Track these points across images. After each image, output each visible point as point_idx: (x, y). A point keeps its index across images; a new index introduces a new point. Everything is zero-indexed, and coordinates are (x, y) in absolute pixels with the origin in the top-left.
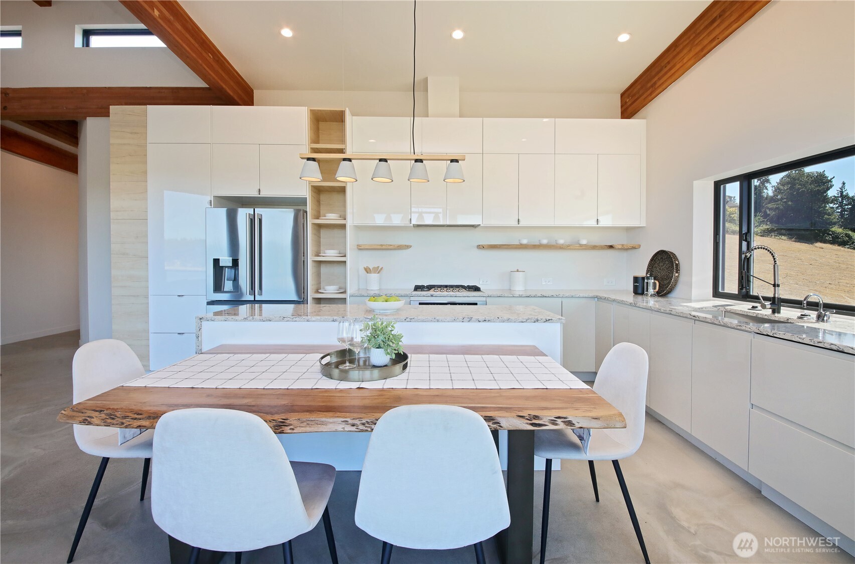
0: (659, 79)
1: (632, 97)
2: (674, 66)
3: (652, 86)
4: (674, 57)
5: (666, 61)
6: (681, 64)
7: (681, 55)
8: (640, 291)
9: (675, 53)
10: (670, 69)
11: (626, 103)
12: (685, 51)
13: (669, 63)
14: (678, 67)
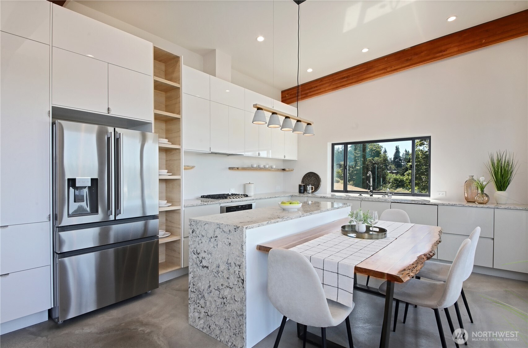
0: (310, 92)
1: (290, 95)
2: (320, 89)
3: (305, 94)
4: (320, 85)
5: (315, 85)
6: (324, 90)
7: (324, 86)
8: (302, 191)
9: (321, 83)
10: (317, 90)
11: (285, 97)
12: (327, 85)
13: (316, 87)
14: (322, 90)
